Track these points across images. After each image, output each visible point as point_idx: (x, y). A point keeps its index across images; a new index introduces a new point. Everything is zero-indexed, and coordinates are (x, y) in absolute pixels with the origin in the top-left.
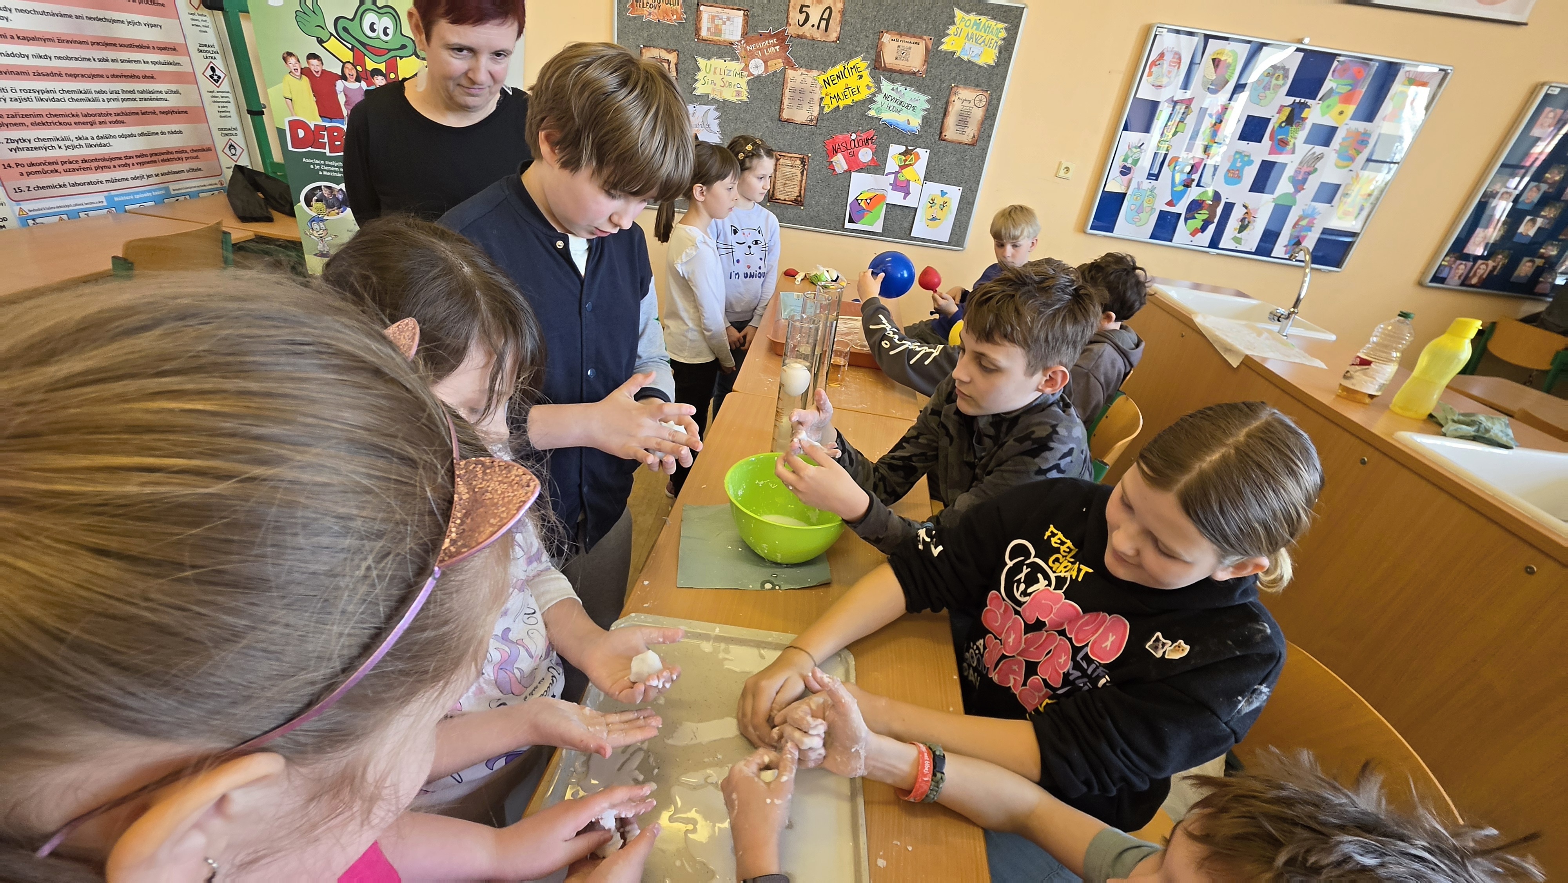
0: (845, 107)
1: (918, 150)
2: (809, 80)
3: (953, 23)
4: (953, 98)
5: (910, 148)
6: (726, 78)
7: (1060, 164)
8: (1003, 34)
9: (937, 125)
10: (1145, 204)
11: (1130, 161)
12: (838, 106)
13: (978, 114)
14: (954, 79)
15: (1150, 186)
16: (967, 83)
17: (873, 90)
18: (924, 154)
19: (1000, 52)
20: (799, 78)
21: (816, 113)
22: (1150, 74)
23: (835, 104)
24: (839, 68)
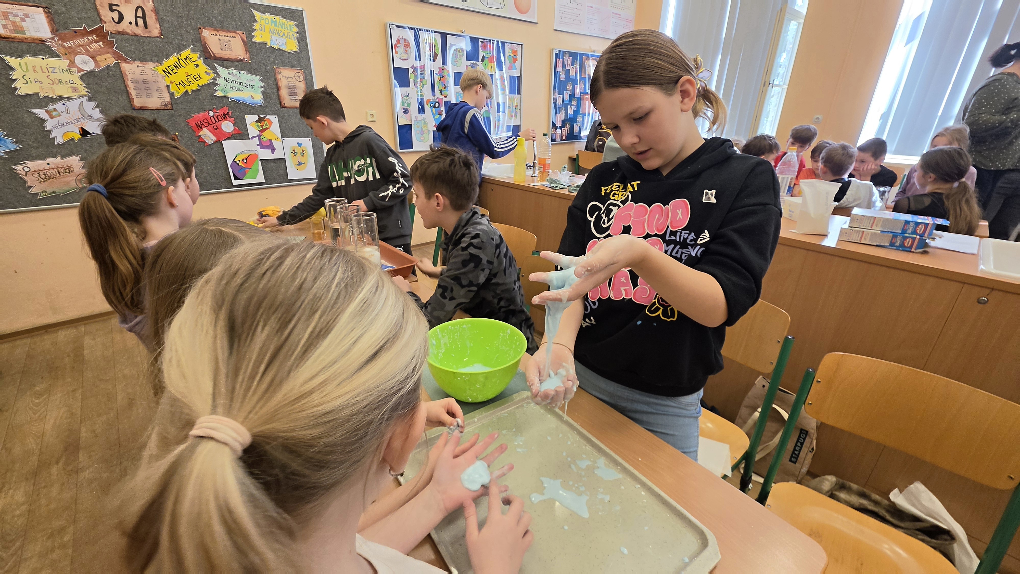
0: (193, 91)
1: (268, 117)
2: (149, 72)
3: (256, 21)
4: (279, 77)
5: (262, 116)
7: (367, 113)
8: (295, 29)
9: (275, 97)
10: (424, 129)
11: (406, 105)
12: (187, 91)
13: (301, 86)
14: (274, 62)
15: (422, 118)
16: (284, 65)
17: (213, 75)
18: (274, 119)
21: (168, 99)
22: (396, 53)
23: (183, 90)
24: (172, 60)
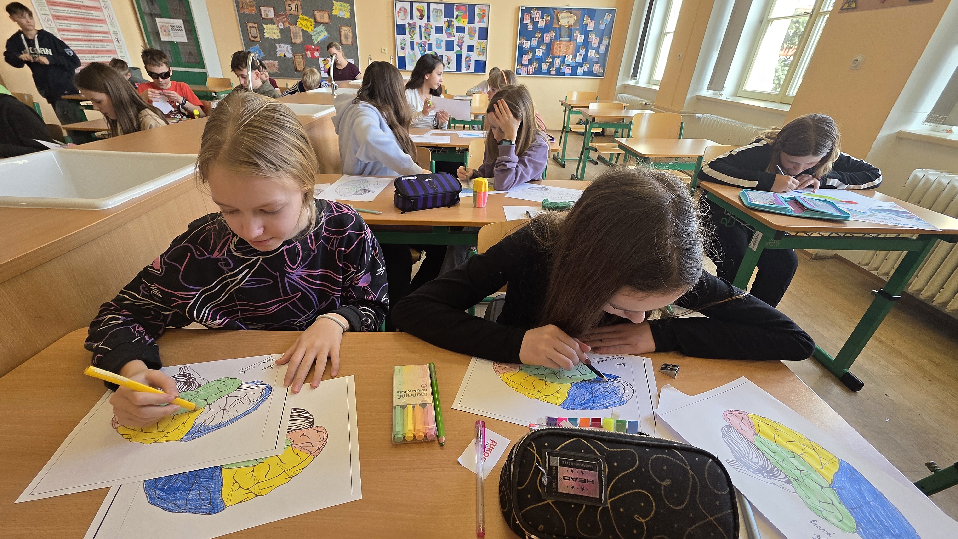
2: (298, 29)
3: (334, 6)
4: (341, 30)
6: (273, 31)
7: (382, 48)
8: (349, 8)
10: (414, 59)
11: (403, 44)
13: (350, 34)
14: (340, 23)
15: (413, 53)
16: (343, 25)
19: (350, 13)
20: (294, 29)
21: (302, 40)
22: (399, 16)
